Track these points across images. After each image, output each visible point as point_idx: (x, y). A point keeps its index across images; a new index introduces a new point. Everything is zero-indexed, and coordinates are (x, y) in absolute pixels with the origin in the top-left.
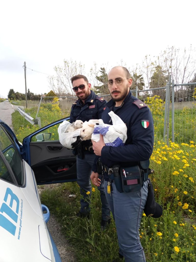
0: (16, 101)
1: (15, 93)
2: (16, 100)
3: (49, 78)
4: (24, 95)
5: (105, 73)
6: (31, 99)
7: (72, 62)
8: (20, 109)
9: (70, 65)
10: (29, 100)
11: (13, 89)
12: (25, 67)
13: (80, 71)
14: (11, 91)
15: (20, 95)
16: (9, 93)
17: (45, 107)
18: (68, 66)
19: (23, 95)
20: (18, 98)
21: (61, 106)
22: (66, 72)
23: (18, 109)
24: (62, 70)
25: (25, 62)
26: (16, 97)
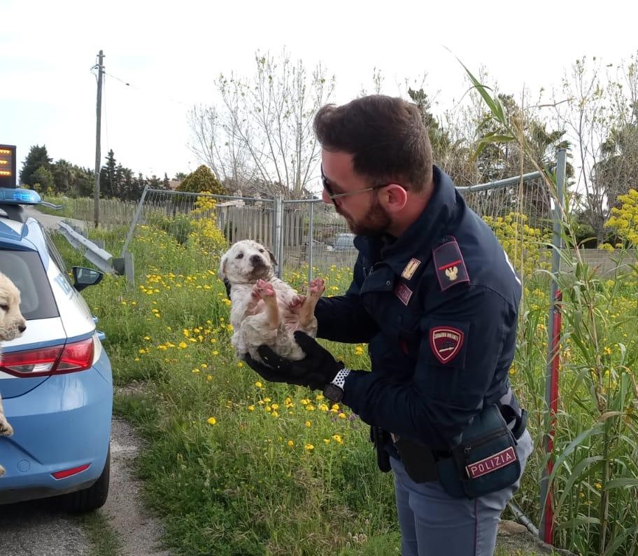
0: (54, 199)
1: (53, 165)
2: (56, 195)
3: (199, 114)
4: (90, 173)
5: (427, 111)
6: (117, 196)
7: (287, 62)
8: (70, 229)
9: (278, 74)
10: (110, 198)
11: (44, 149)
12: (101, 73)
13: (316, 97)
14: (37, 155)
15: (73, 175)
16: (25, 161)
17: (166, 227)
18: (270, 77)
19: (85, 176)
20: (65, 186)
21: (236, 230)
22: (259, 98)
23: (61, 227)
24: (245, 90)
25: (101, 52)
26: (56, 182)
